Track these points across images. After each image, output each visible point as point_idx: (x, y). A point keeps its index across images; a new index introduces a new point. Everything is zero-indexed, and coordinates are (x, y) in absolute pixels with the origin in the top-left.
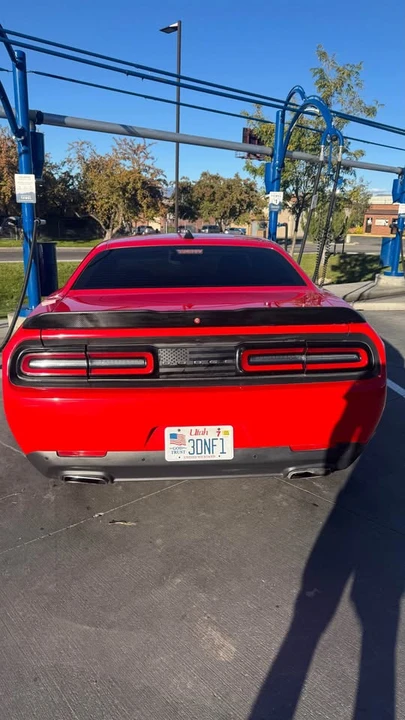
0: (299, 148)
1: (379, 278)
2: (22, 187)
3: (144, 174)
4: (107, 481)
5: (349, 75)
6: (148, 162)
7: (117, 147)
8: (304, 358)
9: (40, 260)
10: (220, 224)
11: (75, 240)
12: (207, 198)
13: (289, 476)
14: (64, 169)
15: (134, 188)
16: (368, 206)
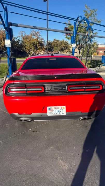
0: (80, 32)
1: (101, 66)
2: (7, 43)
3: (39, 40)
4: (32, 121)
5: (94, 12)
6: (40, 37)
7: (32, 33)
8: (85, 88)
9: (12, 62)
10: (59, 53)
11: (21, 57)
12: (55, 46)
13: (81, 119)
14: (18, 39)
15: (36, 44)
16: (98, 48)
